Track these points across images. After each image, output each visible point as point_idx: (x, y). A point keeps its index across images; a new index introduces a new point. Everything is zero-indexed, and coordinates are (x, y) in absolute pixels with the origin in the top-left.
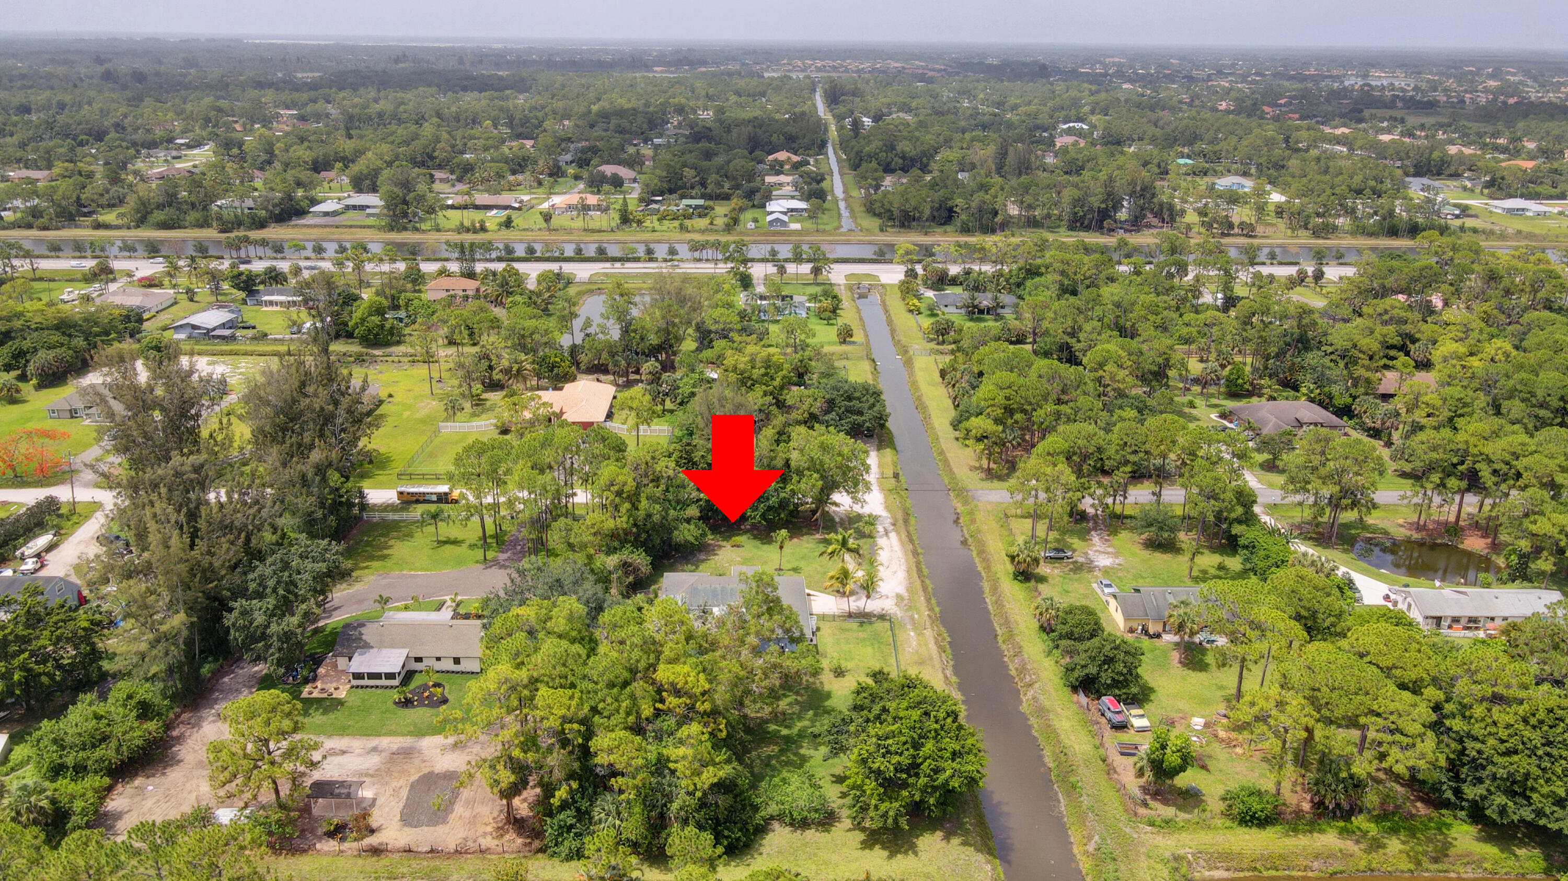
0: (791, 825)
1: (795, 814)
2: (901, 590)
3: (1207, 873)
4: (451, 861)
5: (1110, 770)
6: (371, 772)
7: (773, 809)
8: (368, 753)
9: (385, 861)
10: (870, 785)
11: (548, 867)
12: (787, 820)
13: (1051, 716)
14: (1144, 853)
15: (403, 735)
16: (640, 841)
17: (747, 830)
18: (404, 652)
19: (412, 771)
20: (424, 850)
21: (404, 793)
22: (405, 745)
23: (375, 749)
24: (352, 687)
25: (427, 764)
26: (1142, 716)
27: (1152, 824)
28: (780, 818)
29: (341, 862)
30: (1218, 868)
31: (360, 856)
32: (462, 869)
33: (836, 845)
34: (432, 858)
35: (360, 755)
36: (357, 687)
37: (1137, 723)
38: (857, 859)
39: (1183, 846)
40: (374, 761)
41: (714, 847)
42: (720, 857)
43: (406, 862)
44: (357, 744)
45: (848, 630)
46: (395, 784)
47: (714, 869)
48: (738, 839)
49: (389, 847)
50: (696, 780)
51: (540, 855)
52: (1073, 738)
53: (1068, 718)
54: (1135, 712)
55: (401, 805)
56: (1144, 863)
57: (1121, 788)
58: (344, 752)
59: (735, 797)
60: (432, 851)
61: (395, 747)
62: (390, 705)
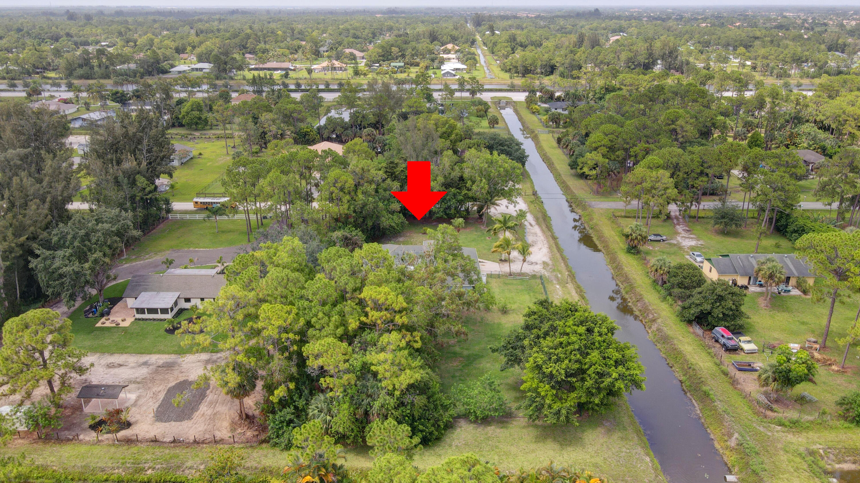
0: (475, 422)
1: (478, 413)
2: (546, 259)
3: (837, 466)
4: (188, 450)
5: (734, 382)
6: (138, 380)
7: (461, 409)
8: (140, 366)
9: (134, 449)
10: (545, 388)
11: (270, 455)
12: (472, 418)
13: (676, 342)
14: (781, 449)
15: (169, 353)
16: (348, 434)
17: (439, 426)
18: (177, 294)
19: (171, 379)
20: (168, 440)
21: (161, 396)
22: (169, 360)
23: (145, 364)
24: (136, 319)
25: (184, 374)
26: (749, 342)
27: (781, 424)
28: (465, 416)
29: (96, 450)
30: (846, 462)
31: (114, 445)
32: (198, 456)
33: (514, 439)
34: (174, 447)
35: (133, 368)
36: (139, 319)
37: (747, 347)
38: (533, 451)
39: (814, 443)
40: (144, 371)
41: (411, 437)
42: (416, 446)
43: (151, 450)
44: (132, 359)
45: (509, 284)
46: (155, 389)
47: (411, 457)
48: (431, 433)
49: (140, 438)
50: (395, 380)
51: (264, 445)
52: (696, 357)
53: (688, 343)
54: (742, 338)
55: (157, 405)
56: (784, 457)
57: (746, 396)
58: (120, 365)
59: (428, 398)
60: (174, 441)
61: (161, 362)
62: (162, 332)
